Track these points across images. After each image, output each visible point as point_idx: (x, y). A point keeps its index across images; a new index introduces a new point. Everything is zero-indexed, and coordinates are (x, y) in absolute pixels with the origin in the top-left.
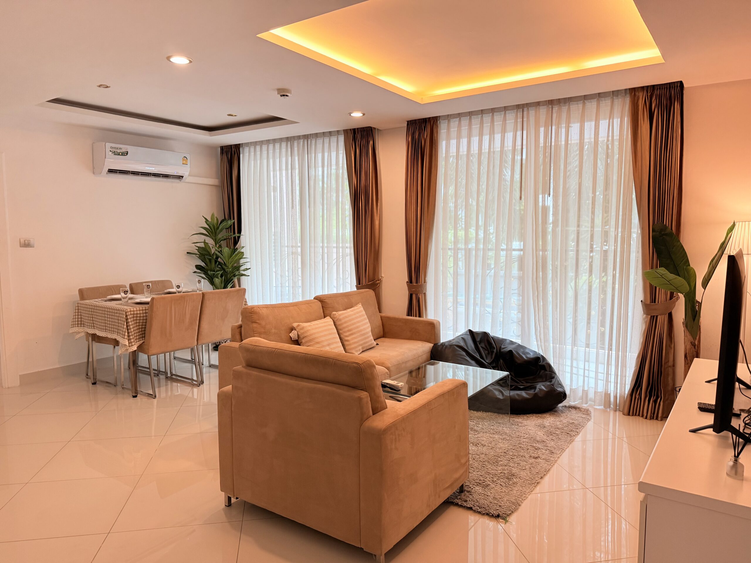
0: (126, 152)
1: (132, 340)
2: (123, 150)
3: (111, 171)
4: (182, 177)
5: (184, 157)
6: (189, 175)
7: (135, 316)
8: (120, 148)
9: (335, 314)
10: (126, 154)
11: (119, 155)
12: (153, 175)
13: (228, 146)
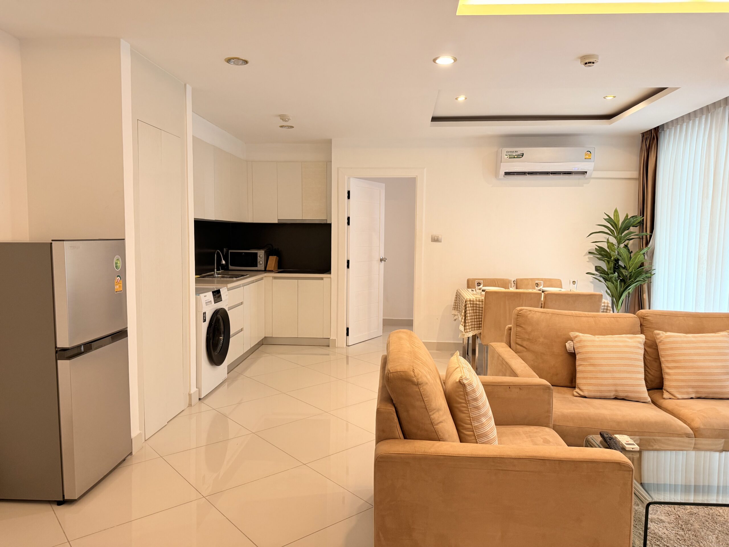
0: (522, 154)
1: (468, 327)
2: (519, 153)
3: (507, 174)
4: (586, 172)
5: (587, 151)
6: (594, 170)
7: (475, 305)
8: (516, 152)
9: (658, 334)
10: (521, 156)
11: (514, 158)
12: (551, 174)
13: (647, 131)
